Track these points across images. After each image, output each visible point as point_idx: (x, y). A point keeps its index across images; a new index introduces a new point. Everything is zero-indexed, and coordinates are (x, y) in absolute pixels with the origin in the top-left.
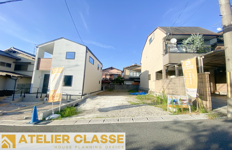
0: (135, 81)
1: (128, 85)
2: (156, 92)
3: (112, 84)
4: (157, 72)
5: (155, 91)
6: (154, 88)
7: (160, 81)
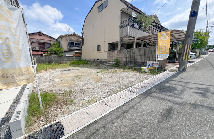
0: (75, 53)
1: (69, 57)
2: (110, 62)
3: (47, 56)
4: (109, 44)
5: (106, 61)
6: (107, 58)
7: (116, 52)
